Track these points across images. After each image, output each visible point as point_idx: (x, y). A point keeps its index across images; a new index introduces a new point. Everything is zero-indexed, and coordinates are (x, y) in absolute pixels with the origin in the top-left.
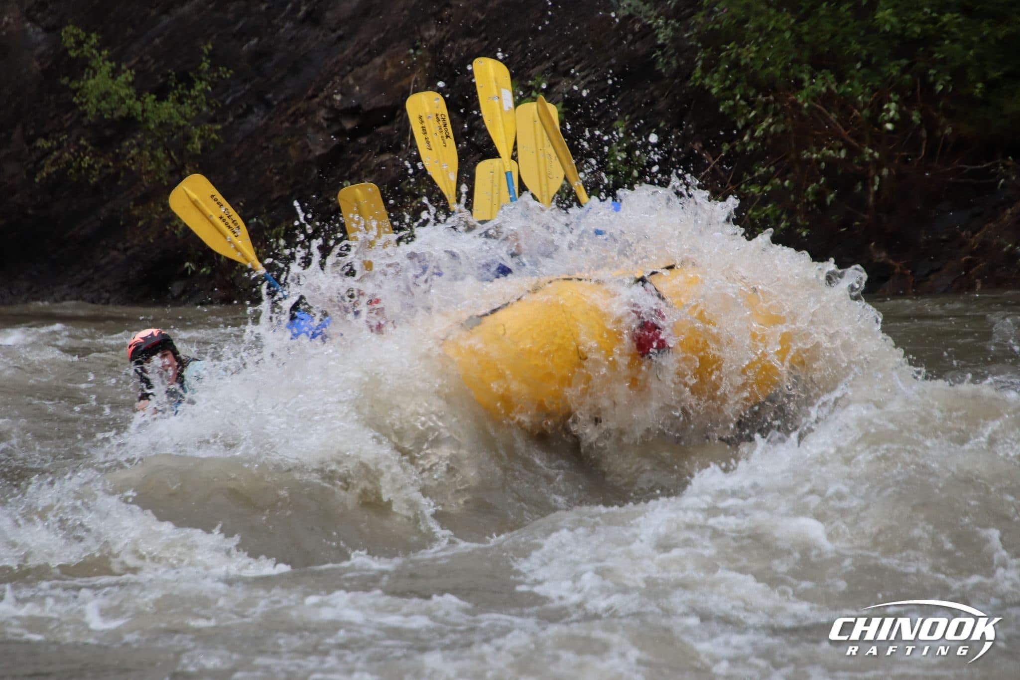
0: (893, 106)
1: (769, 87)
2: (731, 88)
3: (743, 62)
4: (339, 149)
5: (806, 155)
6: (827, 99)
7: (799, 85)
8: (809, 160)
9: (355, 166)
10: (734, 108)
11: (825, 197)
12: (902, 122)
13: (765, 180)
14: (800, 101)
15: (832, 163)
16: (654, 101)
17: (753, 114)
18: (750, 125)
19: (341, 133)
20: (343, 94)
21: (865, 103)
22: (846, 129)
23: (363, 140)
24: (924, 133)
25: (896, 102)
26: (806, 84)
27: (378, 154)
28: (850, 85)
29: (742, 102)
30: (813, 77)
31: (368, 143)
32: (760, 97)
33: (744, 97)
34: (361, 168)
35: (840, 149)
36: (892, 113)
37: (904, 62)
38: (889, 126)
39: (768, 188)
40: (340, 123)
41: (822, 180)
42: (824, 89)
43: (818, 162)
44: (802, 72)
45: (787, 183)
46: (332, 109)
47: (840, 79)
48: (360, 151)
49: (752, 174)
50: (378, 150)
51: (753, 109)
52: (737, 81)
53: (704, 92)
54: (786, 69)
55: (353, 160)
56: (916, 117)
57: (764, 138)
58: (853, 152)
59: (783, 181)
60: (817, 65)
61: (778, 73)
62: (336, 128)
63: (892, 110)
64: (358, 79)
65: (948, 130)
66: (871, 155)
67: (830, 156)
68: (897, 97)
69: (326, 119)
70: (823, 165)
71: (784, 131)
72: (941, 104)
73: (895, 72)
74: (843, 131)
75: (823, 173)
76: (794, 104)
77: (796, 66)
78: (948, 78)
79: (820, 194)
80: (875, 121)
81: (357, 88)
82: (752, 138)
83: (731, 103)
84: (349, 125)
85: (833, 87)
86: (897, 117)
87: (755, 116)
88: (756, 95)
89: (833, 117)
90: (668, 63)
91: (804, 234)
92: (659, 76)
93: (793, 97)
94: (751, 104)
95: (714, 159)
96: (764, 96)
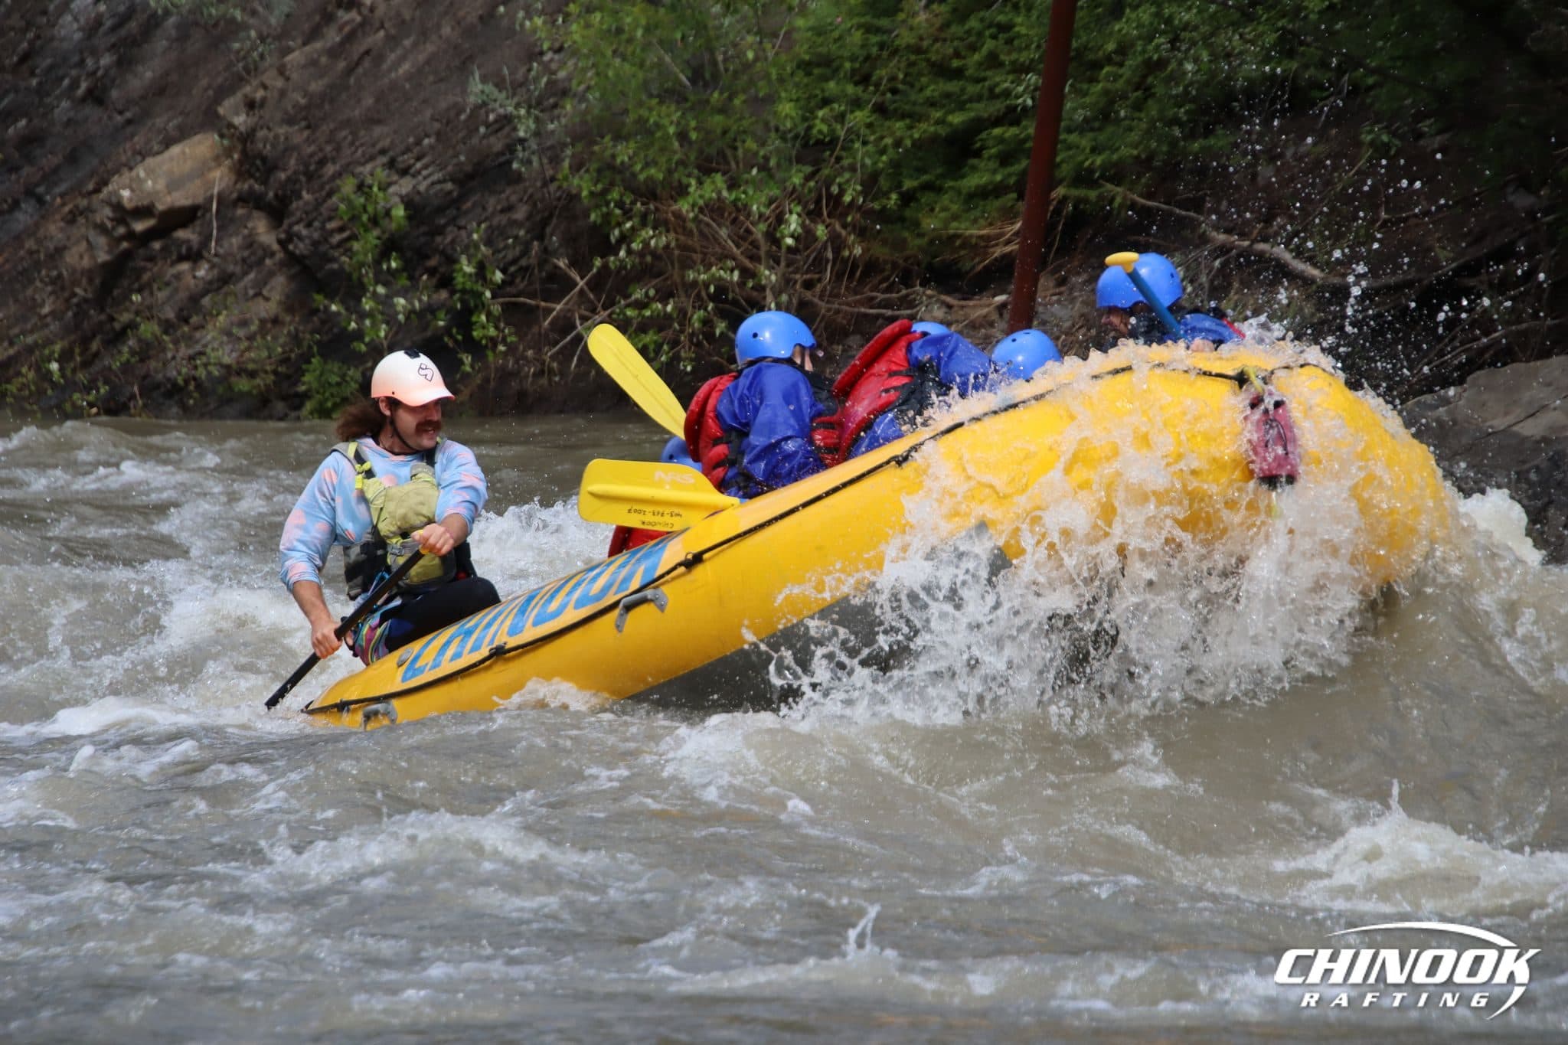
0: (794, 217)
1: (649, 193)
2: (605, 192)
3: (619, 160)
4: (127, 255)
5: (691, 275)
6: (715, 209)
7: (682, 191)
8: (695, 283)
9: (146, 277)
10: (607, 217)
11: (713, 327)
12: (806, 238)
13: (641, 305)
14: (684, 211)
15: (722, 289)
16: (509, 209)
17: (628, 225)
18: (624, 239)
19: (131, 235)
20: (132, 190)
21: (761, 215)
22: (738, 246)
23: (157, 245)
24: (830, 255)
25: (799, 215)
26: (692, 189)
27: (173, 264)
28: (745, 192)
29: (618, 211)
30: (700, 183)
31: (163, 249)
32: (639, 204)
33: (620, 204)
34: (153, 279)
35: (732, 271)
36: (793, 227)
37: (808, 169)
38: (789, 241)
39: (648, 313)
40: (127, 225)
41: (711, 306)
42: (714, 195)
43: (707, 285)
44: (689, 175)
45: (669, 308)
46: (117, 206)
47: (732, 185)
48: (151, 259)
49: (627, 296)
50: (174, 257)
51: (630, 219)
52: (612, 184)
53: (573, 197)
54: (670, 172)
55: (144, 270)
56: (821, 231)
57: (642, 254)
58: (746, 273)
59: (666, 305)
60: (706, 169)
61: (661, 176)
62: (121, 230)
63: (793, 223)
64: (150, 172)
65: (858, 251)
66: (768, 278)
67: (721, 278)
68: (799, 209)
69: (112, 220)
70: (712, 289)
71: (667, 247)
72: (849, 219)
73: (797, 180)
74: (735, 249)
75: (713, 298)
76: (678, 215)
77: (681, 168)
78: (859, 188)
79: (706, 322)
80: (773, 239)
81: (150, 183)
82: (629, 252)
83: (604, 209)
84: (139, 226)
85: (725, 193)
86: (799, 230)
87: (633, 228)
88: (633, 203)
89: (723, 233)
90: (529, 162)
91: (689, 368)
92: (518, 178)
93: (675, 207)
94: (628, 214)
95: (582, 278)
96: (643, 204)
